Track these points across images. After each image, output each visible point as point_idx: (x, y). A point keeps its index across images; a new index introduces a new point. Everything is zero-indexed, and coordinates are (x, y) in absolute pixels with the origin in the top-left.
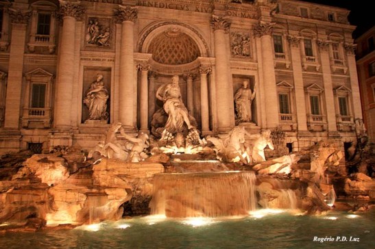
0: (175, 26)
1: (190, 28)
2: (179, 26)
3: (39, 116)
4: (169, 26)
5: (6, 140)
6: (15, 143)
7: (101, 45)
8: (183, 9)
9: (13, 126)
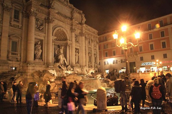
0: (62, 28)
1: (65, 30)
2: (63, 29)
3: (16, 56)
4: (60, 28)
5: (2, 66)
6: (6, 67)
7: (40, 30)
8: (64, 22)
9: (4, 59)
